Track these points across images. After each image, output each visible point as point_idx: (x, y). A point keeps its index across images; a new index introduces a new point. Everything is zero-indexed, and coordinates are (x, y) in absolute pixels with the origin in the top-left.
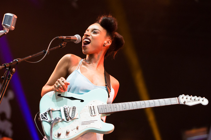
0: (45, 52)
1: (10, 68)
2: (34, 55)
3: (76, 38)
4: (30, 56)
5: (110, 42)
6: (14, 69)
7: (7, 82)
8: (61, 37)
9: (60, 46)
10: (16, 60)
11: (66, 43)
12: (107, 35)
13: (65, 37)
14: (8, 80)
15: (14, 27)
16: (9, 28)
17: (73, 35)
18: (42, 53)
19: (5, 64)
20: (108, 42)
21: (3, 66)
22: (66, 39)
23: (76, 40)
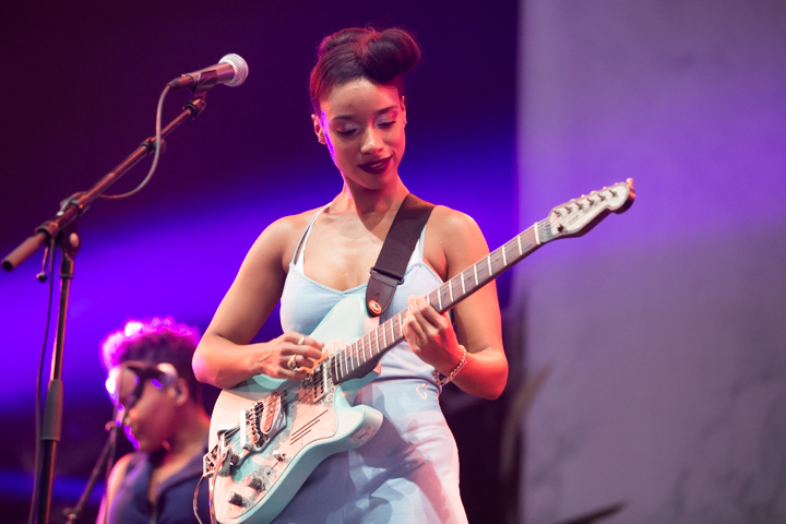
0: (151, 147)
1: (62, 236)
2: (120, 167)
3: (231, 67)
4: (111, 175)
6: (74, 237)
7: (64, 288)
8: (184, 77)
9: (188, 111)
10: (70, 204)
11: (204, 94)
13: (197, 75)
14: (65, 279)
17: (217, 62)
18: (144, 152)
19: (43, 227)
21: (40, 236)
22: (202, 81)
23: (234, 73)
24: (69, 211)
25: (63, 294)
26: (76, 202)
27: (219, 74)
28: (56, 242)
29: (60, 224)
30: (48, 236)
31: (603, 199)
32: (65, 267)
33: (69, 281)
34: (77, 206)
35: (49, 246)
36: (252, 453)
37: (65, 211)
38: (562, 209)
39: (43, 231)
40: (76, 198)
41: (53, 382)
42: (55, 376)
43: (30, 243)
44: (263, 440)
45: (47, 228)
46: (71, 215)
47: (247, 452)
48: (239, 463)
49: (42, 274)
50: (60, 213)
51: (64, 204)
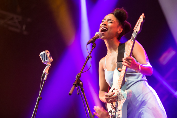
1: (78, 84)
5: (121, 30)
6: (81, 83)
7: (83, 94)
9: (93, 47)
10: (77, 76)
12: (120, 24)
14: (83, 92)
15: (52, 59)
16: (49, 62)
17: (95, 35)
18: (88, 59)
19: (74, 83)
20: (120, 30)
21: (74, 86)
22: (93, 40)
23: (99, 36)
24: (78, 78)
25: (84, 95)
26: (78, 76)
27: (96, 37)
28: (78, 85)
29: (77, 81)
30: (76, 85)
31: (140, 21)
32: (82, 89)
33: (84, 92)
34: (79, 76)
35: (77, 87)
36: (116, 112)
37: (77, 78)
38: (135, 28)
39: (74, 84)
40: (78, 75)
41: (90, 114)
42: (90, 113)
43: (73, 88)
44: (116, 109)
45: (75, 83)
46: (78, 79)
47: (115, 113)
48: (115, 116)
49: (78, 93)
50: (76, 79)
51: (76, 77)
